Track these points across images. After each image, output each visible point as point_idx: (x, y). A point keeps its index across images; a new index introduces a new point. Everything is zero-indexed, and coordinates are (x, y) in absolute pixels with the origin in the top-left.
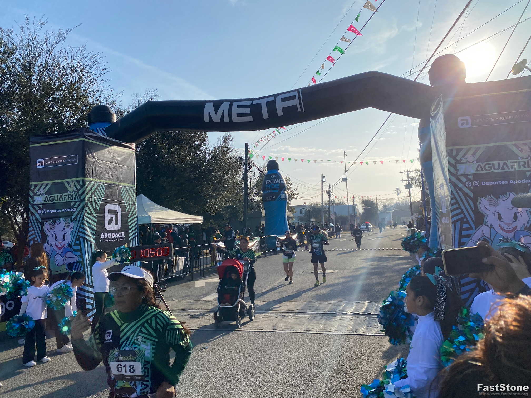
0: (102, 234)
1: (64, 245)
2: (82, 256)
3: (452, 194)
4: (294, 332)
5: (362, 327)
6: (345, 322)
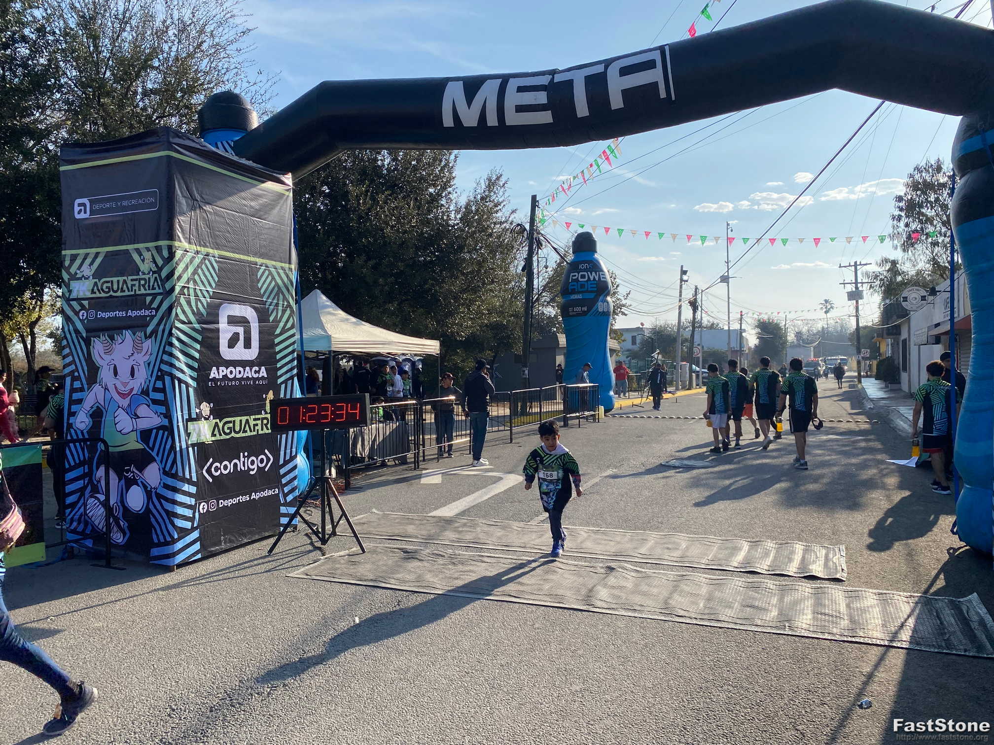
0: (214, 368)
1: (132, 389)
2: (168, 416)
4: (637, 615)
5: (803, 614)
6: (757, 595)
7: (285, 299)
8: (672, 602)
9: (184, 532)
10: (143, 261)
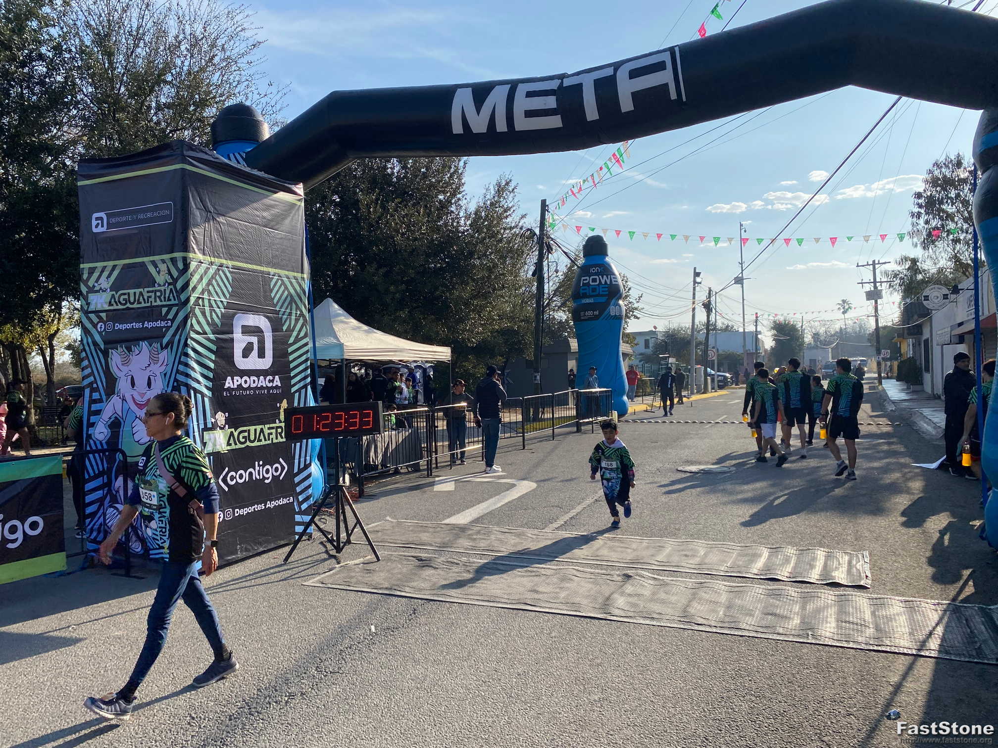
0: (229, 378)
1: (149, 400)
5: (827, 622)
6: (778, 602)
7: (298, 308)
8: (692, 611)
10: (159, 272)
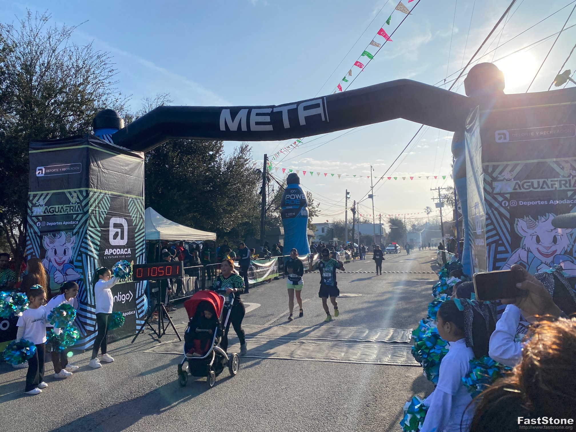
0: (107, 250)
1: (64, 261)
2: (84, 273)
3: (487, 214)
4: (313, 360)
5: (387, 356)
6: (368, 350)
7: (140, 214)
8: (330, 354)
9: (90, 333)
10: (72, 197)
